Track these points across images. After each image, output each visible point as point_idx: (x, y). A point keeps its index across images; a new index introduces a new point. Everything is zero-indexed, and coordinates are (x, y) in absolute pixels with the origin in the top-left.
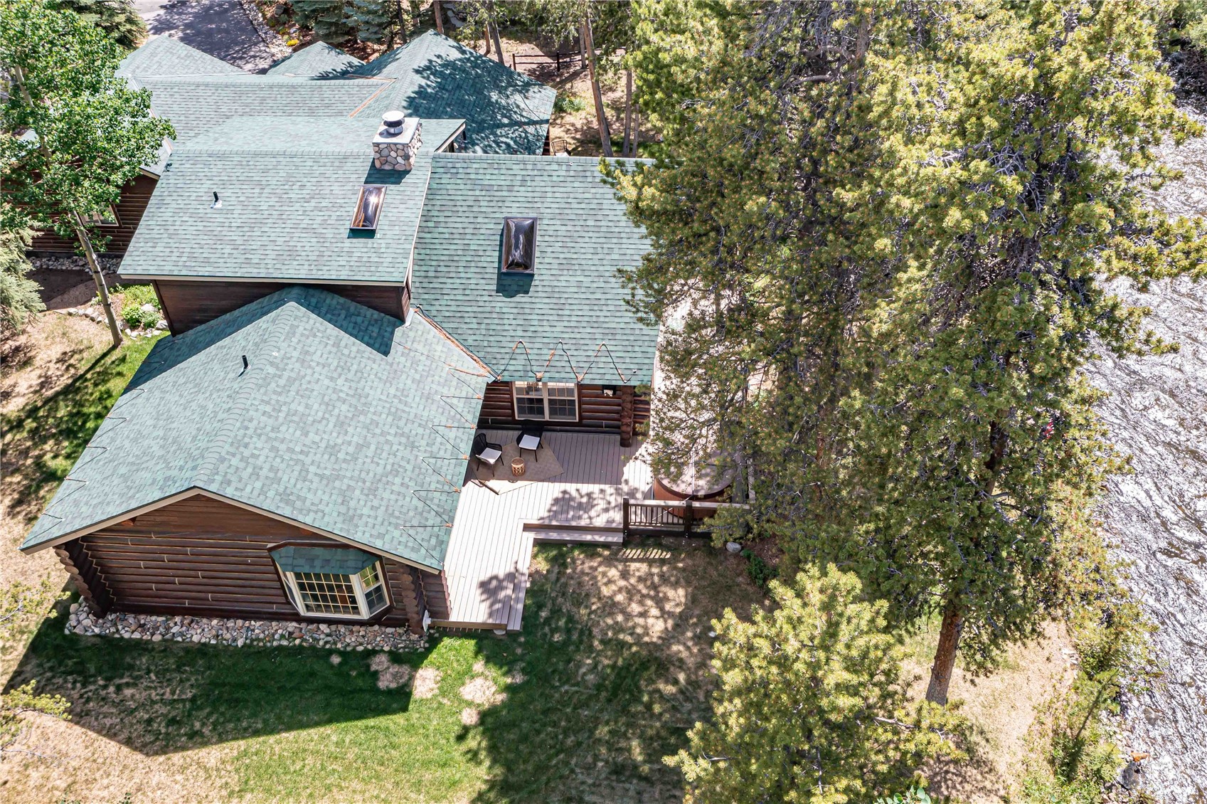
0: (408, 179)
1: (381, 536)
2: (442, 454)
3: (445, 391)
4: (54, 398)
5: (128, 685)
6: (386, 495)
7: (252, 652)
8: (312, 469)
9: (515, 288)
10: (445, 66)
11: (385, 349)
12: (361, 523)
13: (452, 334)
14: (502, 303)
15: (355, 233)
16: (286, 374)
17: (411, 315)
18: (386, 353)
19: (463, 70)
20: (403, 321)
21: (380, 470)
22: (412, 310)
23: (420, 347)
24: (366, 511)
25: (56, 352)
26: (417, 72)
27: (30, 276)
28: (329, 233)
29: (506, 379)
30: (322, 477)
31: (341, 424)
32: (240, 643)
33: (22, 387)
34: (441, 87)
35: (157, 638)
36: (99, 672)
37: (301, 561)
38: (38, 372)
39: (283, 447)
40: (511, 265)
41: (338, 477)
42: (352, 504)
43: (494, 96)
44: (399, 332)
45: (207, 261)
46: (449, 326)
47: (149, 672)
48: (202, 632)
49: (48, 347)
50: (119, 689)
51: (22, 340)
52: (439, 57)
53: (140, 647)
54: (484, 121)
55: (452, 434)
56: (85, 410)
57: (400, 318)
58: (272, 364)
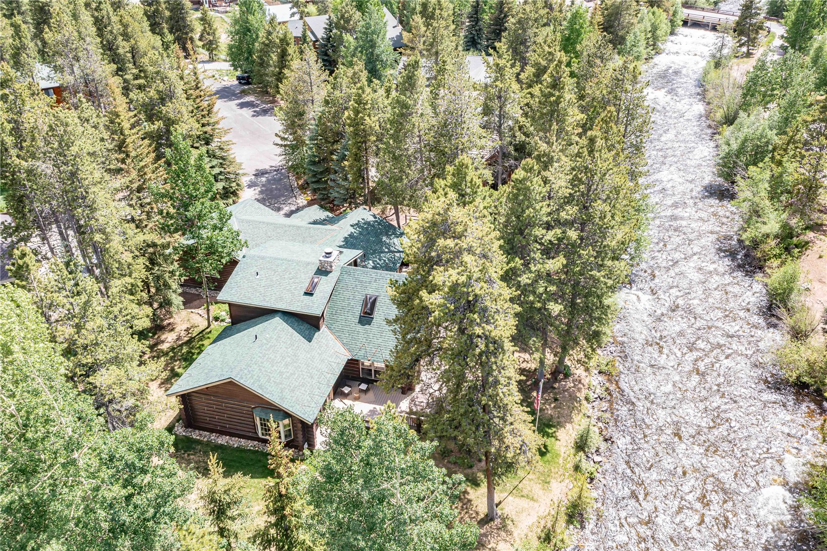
0: (330, 275)
1: (292, 407)
2: (322, 382)
3: (330, 359)
4: (181, 345)
5: (192, 454)
6: (297, 393)
7: (239, 450)
8: (272, 379)
9: (365, 322)
10: (365, 224)
11: (310, 340)
12: (286, 401)
13: (338, 338)
14: (360, 328)
15: (306, 294)
16: (270, 344)
17: (323, 328)
18: (310, 342)
19: (373, 226)
20: (319, 329)
21: (297, 384)
22: (324, 326)
23: (324, 341)
24: (289, 397)
25: (184, 327)
26: (352, 226)
27: (180, 295)
28: (296, 292)
29: (357, 358)
30: (275, 382)
31: (286, 365)
32: (235, 446)
33: (169, 339)
34: (361, 233)
35: (206, 439)
36: (183, 448)
37: (263, 414)
38: (176, 334)
39: (263, 369)
40: (366, 313)
41: (281, 384)
42: (284, 394)
43: (384, 238)
44: (317, 334)
45: (250, 298)
46: (338, 334)
47: (200, 451)
48: (222, 440)
49: (181, 325)
50: (189, 455)
51: (172, 320)
52: (363, 219)
53: (198, 442)
54: (376, 250)
55: (329, 376)
56: (193, 351)
57: (318, 328)
58: (266, 339)
